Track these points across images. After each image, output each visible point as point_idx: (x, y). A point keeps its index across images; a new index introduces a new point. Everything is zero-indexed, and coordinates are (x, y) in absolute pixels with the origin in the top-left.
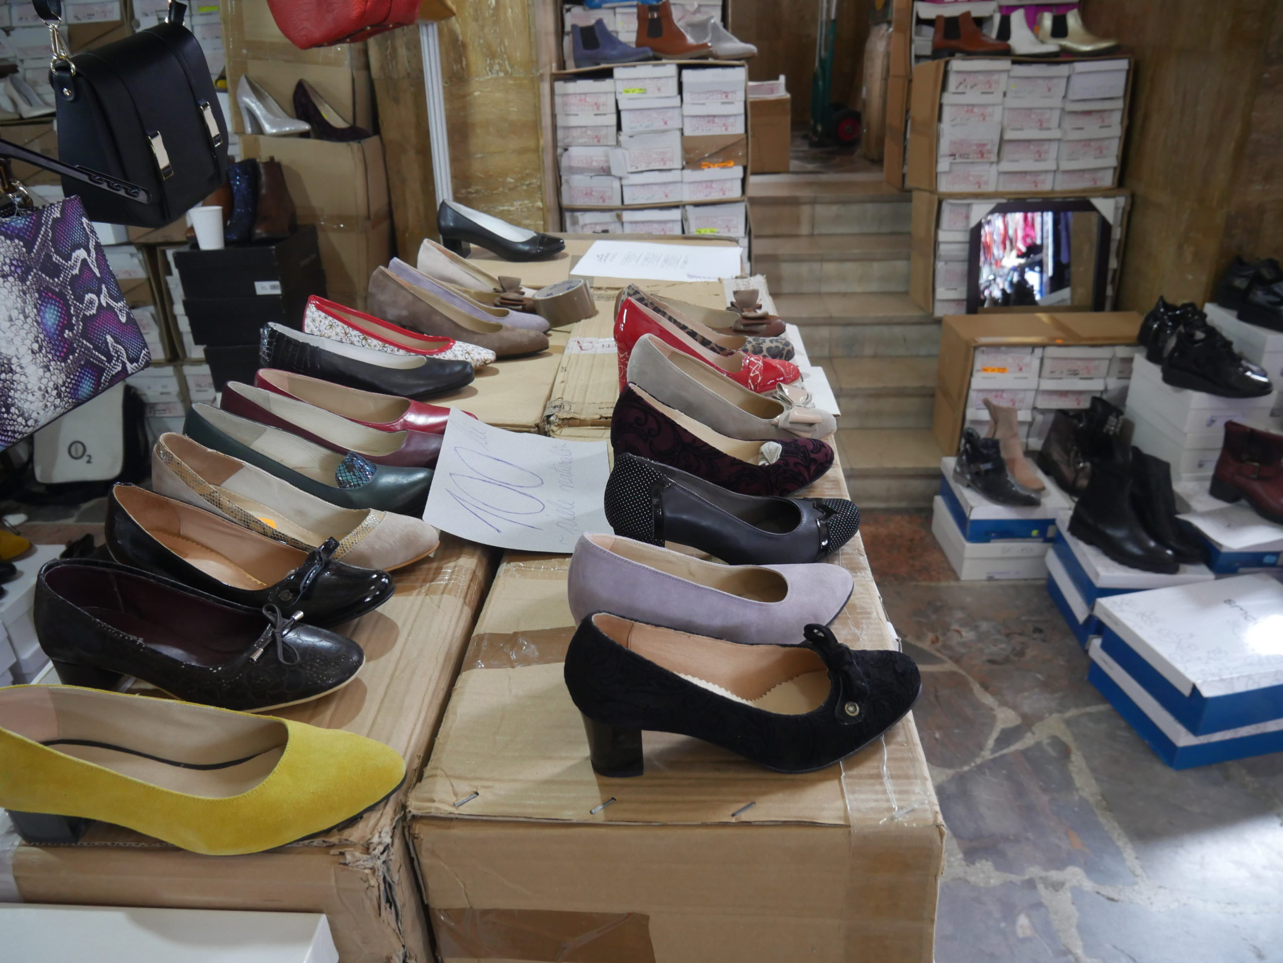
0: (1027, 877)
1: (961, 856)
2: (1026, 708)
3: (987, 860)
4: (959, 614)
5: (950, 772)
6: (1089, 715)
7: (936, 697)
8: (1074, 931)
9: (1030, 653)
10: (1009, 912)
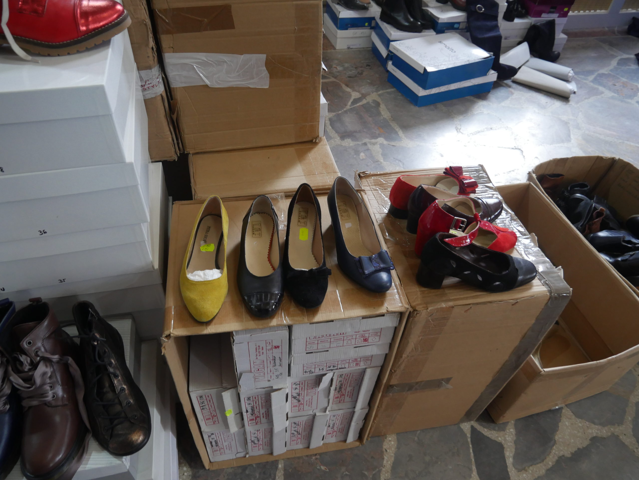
0: (363, 142)
1: (339, 138)
2: (363, 92)
3: (349, 139)
4: (336, 62)
5: (334, 114)
6: (387, 92)
7: (328, 90)
8: (380, 156)
9: (365, 73)
10: (357, 153)
